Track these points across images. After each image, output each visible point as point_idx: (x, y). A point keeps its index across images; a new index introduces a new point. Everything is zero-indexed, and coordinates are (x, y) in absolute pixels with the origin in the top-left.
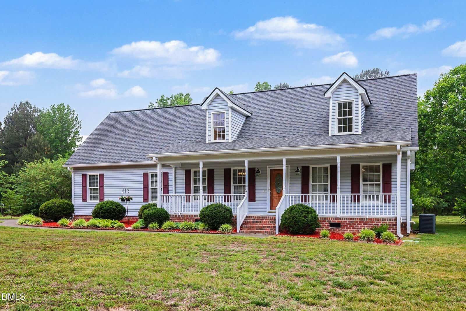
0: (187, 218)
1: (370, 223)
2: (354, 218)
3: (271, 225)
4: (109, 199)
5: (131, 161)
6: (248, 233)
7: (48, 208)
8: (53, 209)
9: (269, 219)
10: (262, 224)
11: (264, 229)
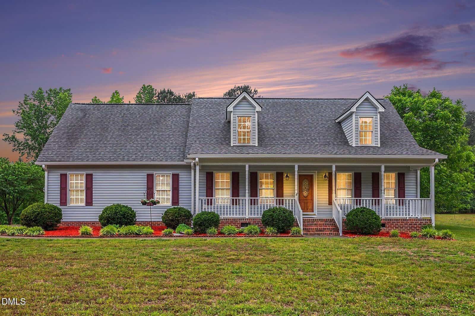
0: (231, 222)
1: (415, 223)
2: (397, 218)
3: (327, 226)
4: (119, 202)
5: (134, 160)
6: (312, 235)
7: (38, 214)
8: (45, 215)
9: (320, 221)
10: (317, 226)
11: (324, 231)
